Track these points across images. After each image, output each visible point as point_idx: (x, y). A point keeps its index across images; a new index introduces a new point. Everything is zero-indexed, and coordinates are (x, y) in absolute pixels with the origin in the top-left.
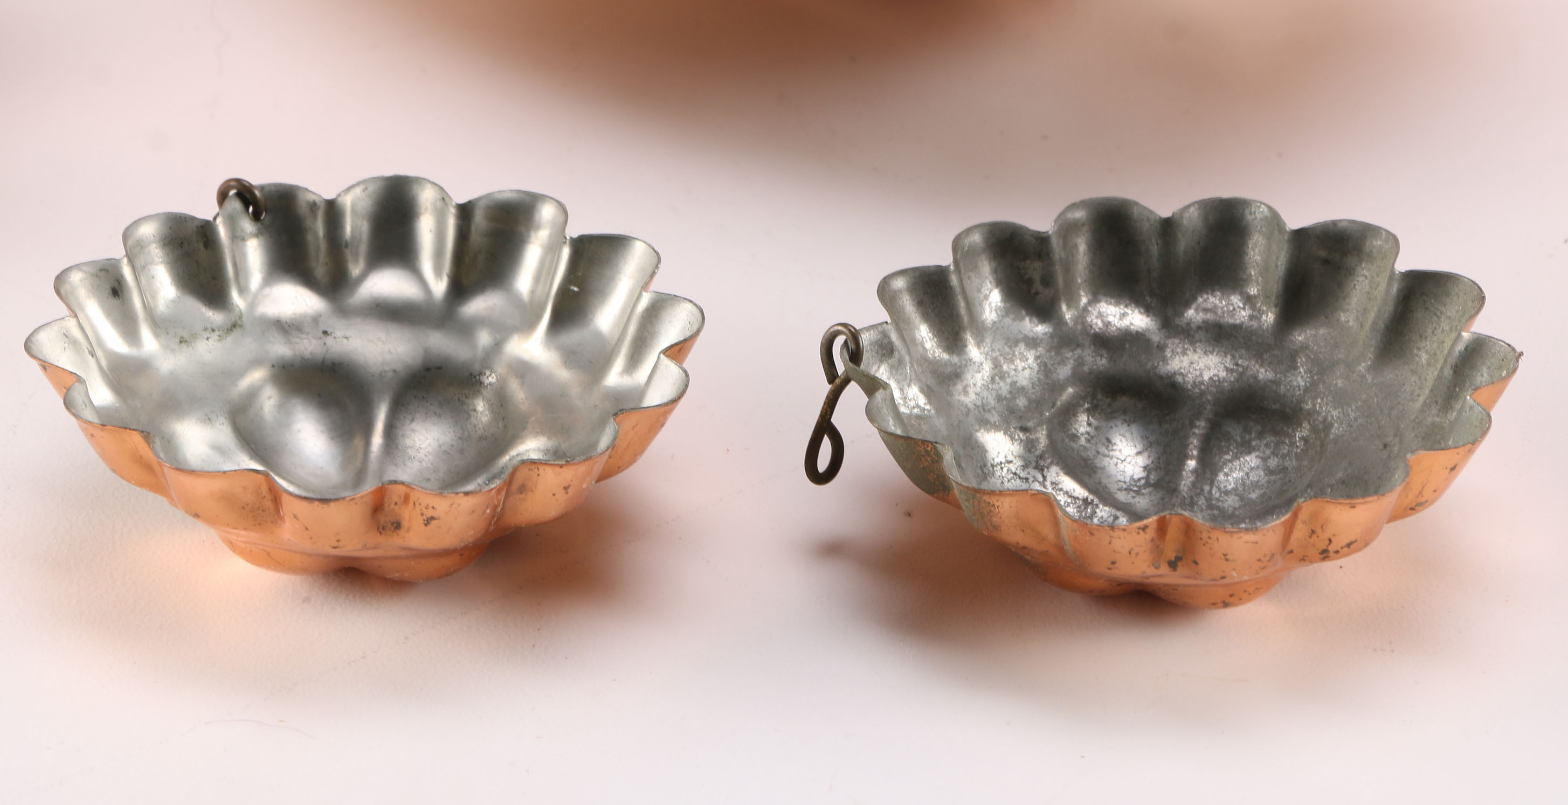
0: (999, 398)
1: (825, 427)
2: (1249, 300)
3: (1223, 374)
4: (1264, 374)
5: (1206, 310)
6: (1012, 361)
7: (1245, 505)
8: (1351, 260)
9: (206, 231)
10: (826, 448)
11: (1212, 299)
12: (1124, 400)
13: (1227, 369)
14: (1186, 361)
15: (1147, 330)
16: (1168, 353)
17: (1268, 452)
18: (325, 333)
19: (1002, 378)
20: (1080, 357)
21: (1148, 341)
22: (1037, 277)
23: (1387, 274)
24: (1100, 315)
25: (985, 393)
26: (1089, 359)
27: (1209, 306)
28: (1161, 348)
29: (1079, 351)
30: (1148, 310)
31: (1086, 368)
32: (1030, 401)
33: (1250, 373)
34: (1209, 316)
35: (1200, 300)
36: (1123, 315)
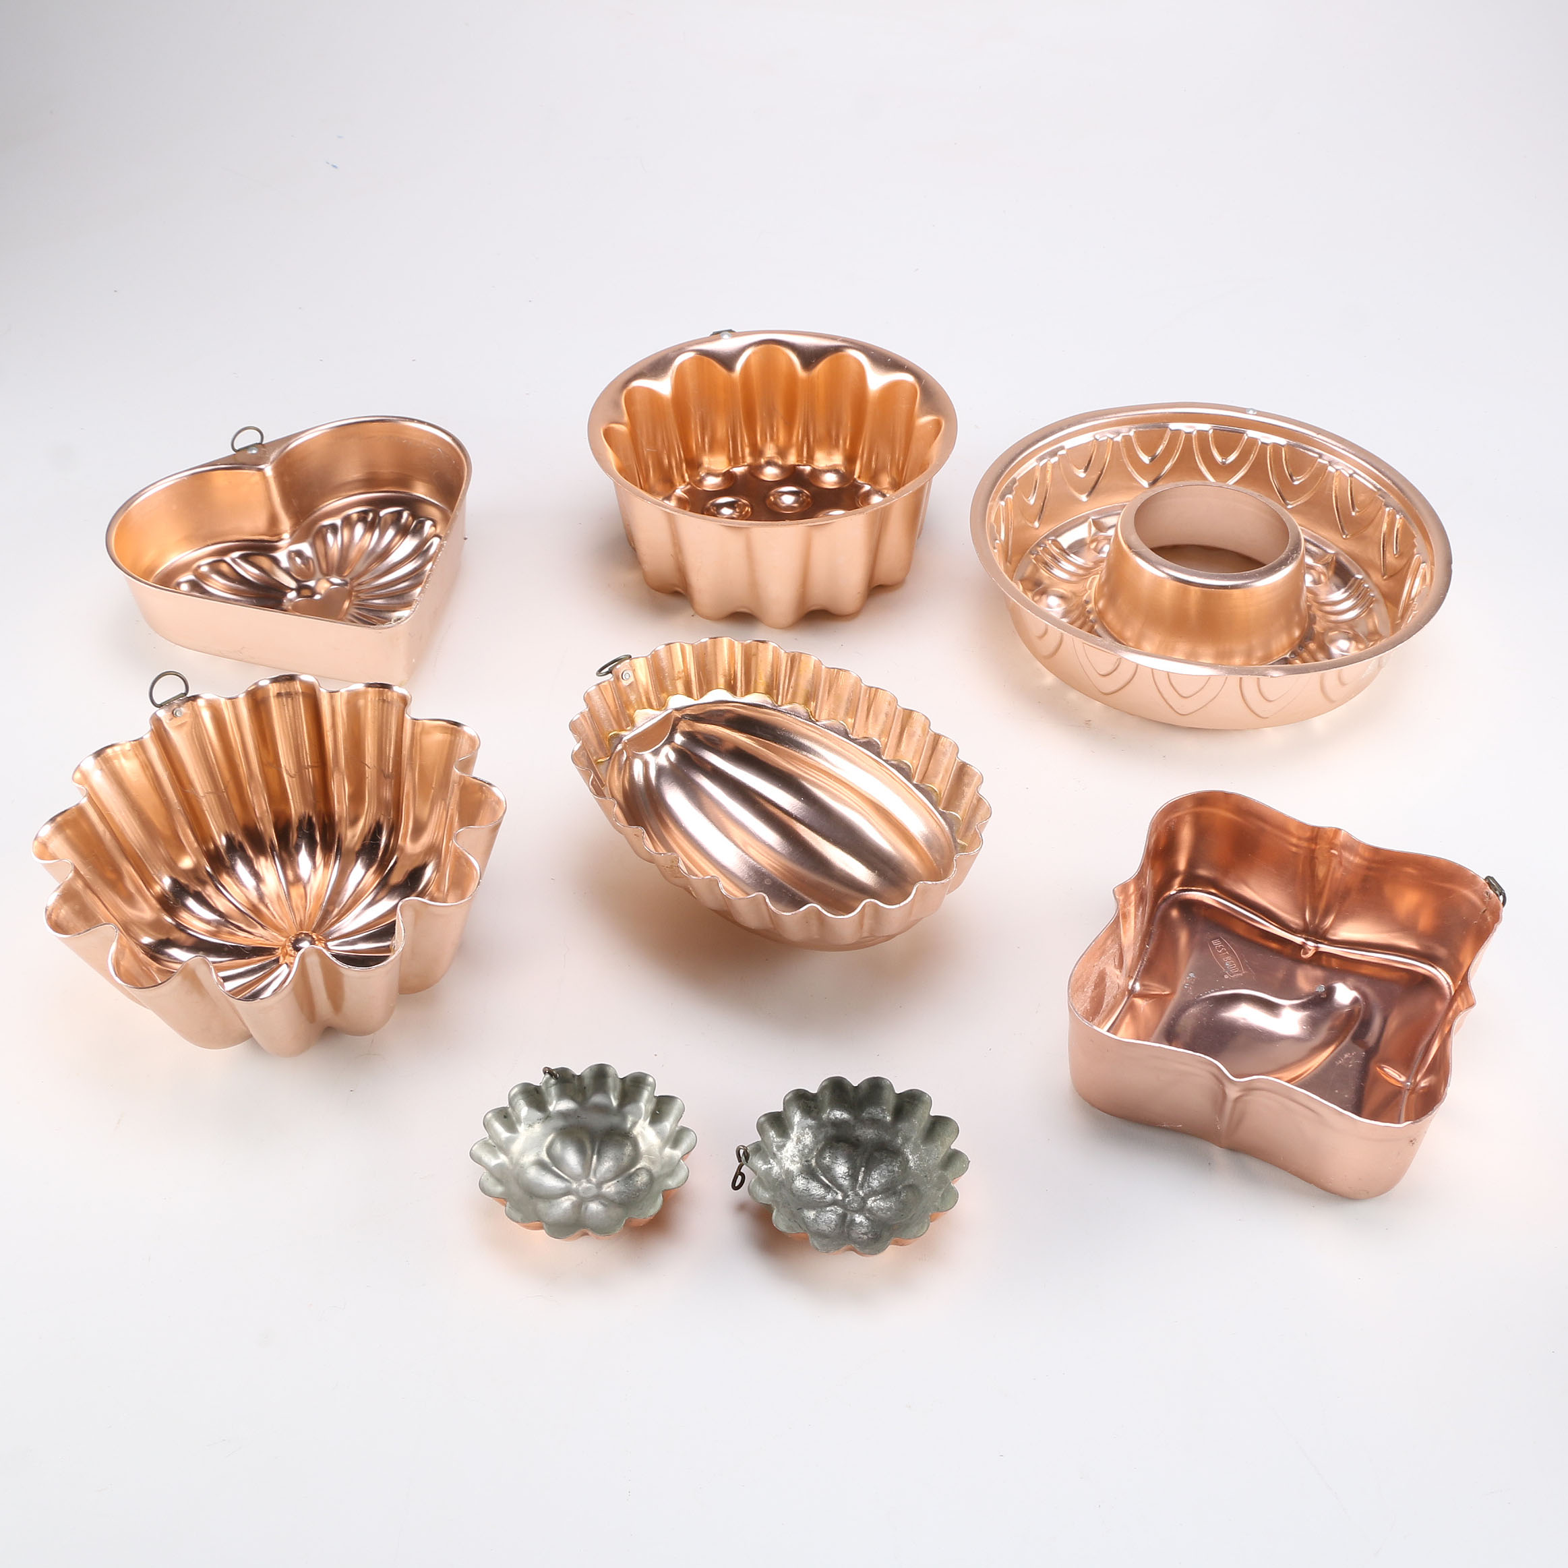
0: (799, 1151)
1: (739, 1172)
2: (883, 1110)
3: (874, 1136)
4: (887, 1138)
5: (869, 1113)
6: (803, 1136)
7: (881, 1185)
8: (916, 1102)
9: (537, 1090)
10: (740, 1177)
11: (871, 1109)
12: (841, 1144)
13: (876, 1135)
14: (862, 1131)
15: (850, 1120)
16: (856, 1128)
17: (889, 1164)
18: (578, 1117)
19: (800, 1143)
20: (827, 1130)
21: (850, 1124)
22: (813, 1106)
23: (926, 1116)
24: (834, 1115)
25: (794, 1150)
26: (830, 1132)
27: (870, 1112)
28: (854, 1126)
29: (826, 1129)
30: (849, 1113)
31: (829, 1135)
32: (809, 1149)
33: (883, 1137)
34: (870, 1116)
35: (867, 1109)
36: (842, 1114)
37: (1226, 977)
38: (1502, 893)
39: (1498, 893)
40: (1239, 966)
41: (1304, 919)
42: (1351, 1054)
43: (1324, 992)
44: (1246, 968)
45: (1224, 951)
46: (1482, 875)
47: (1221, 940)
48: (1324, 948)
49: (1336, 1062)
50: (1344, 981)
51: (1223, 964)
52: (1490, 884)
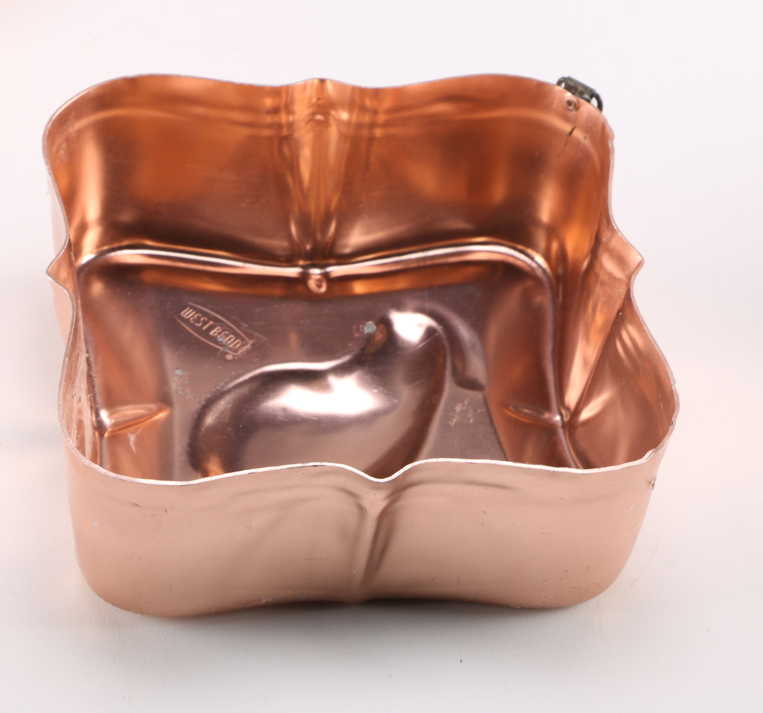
37: (229, 357)
38: (593, 95)
39: (587, 96)
40: (237, 336)
41: (289, 236)
42: (463, 405)
43: (376, 331)
44: (250, 336)
45: (205, 323)
46: (552, 79)
47: (192, 307)
48: (336, 271)
49: (450, 423)
50: (400, 307)
51: (214, 339)
52: (569, 88)
